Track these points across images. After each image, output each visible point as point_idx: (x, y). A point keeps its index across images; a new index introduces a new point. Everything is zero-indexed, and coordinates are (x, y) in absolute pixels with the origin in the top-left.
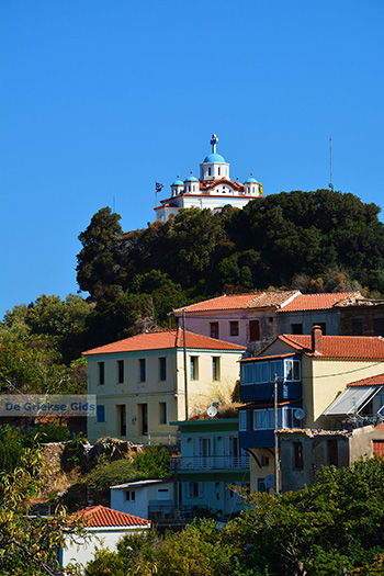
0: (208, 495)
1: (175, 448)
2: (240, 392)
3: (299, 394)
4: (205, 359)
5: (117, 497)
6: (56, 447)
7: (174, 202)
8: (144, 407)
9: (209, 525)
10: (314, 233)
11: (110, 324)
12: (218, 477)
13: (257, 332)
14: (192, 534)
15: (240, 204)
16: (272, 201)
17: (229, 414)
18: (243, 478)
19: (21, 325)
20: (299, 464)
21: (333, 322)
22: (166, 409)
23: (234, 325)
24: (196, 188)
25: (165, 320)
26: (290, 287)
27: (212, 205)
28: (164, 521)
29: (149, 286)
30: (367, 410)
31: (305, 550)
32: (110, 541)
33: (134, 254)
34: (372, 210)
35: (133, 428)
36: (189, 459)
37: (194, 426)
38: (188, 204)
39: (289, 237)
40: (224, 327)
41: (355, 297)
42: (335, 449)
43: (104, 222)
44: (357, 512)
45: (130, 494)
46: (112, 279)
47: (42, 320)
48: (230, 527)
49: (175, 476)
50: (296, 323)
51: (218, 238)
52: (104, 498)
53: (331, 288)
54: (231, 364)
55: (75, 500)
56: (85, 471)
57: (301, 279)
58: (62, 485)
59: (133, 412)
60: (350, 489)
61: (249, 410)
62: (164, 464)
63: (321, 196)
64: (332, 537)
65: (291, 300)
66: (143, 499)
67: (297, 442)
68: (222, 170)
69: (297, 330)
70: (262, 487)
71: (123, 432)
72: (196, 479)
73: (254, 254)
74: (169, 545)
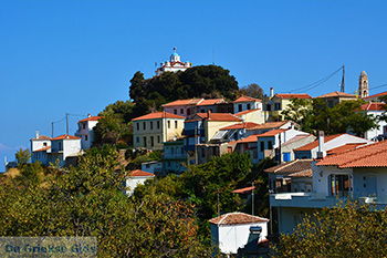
0: (174, 166)
1: (162, 151)
2: (184, 132)
3: (204, 133)
4: (172, 121)
5: (144, 167)
6: (123, 151)
7: (161, 69)
8: (152, 138)
9: (174, 176)
10: (208, 79)
11: (140, 110)
12: (177, 160)
13: (189, 112)
14: (169, 179)
15: (183, 70)
16: (194, 68)
17: (180, 139)
18: (186, 160)
19: (111, 110)
20: (203, 156)
21: (214, 109)
22: (160, 138)
23: (182, 110)
24: (169, 65)
25: (159, 109)
26: (201, 98)
27: (175, 70)
28: (159, 175)
29: (154, 97)
30: (226, 137)
31: (205, 183)
32: (142, 181)
33: (148, 86)
34: (227, 72)
35: (149, 144)
36: (167, 154)
37: (169, 143)
38: (166, 70)
39: (200, 81)
40: (179, 111)
41: (222, 101)
42: (215, 150)
43: (138, 76)
44: (222, 171)
45: (148, 166)
46: (141, 95)
47: (118, 109)
48: (181, 176)
49: (163, 160)
50: (203, 109)
51: (177, 81)
52: (139, 167)
53: (213, 98)
54: (181, 123)
55: (130, 168)
56: (133, 158)
57: (204, 95)
58: (126, 164)
59: (148, 139)
60: (220, 163)
61: (187, 138)
62: (159, 156)
63: (210, 66)
64: (214, 179)
65: (201, 102)
66: (152, 167)
67: (203, 148)
68: (177, 58)
69: (203, 111)
70: (192, 163)
71: (145, 146)
72: (169, 161)
73: (188, 87)
74: (160, 182)
